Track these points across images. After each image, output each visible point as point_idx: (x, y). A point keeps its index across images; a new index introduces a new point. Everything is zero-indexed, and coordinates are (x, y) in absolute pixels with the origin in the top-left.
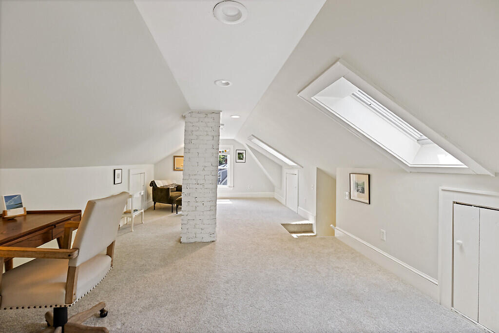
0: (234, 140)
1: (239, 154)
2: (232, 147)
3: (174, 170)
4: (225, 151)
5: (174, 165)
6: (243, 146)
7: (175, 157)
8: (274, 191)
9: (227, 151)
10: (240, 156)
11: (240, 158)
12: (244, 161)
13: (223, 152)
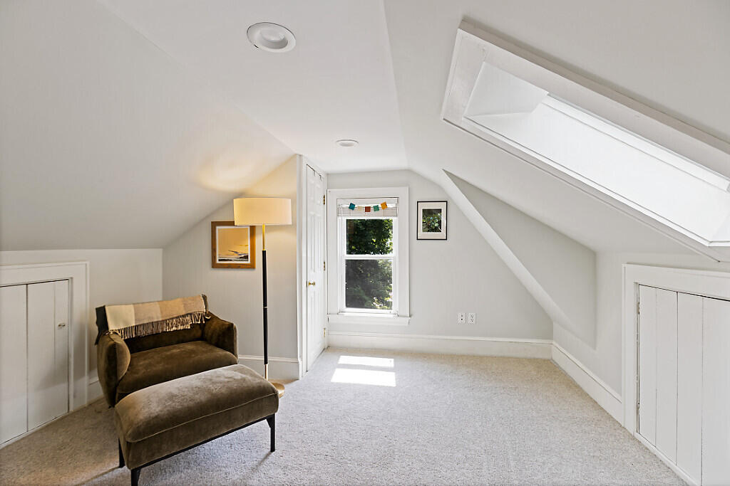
0: (409, 171)
1: (427, 213)
2: (403, 193)
3: (214, 266)
4: (384, 205)
5: (214, 250)
6: (440, 188)
7: (214, 224)
8: (549, 335)
9: (389, 206)
10: (432, 221)
11: (430, 228)
12: (442, 235)
13: (376, 208)
